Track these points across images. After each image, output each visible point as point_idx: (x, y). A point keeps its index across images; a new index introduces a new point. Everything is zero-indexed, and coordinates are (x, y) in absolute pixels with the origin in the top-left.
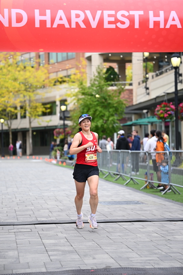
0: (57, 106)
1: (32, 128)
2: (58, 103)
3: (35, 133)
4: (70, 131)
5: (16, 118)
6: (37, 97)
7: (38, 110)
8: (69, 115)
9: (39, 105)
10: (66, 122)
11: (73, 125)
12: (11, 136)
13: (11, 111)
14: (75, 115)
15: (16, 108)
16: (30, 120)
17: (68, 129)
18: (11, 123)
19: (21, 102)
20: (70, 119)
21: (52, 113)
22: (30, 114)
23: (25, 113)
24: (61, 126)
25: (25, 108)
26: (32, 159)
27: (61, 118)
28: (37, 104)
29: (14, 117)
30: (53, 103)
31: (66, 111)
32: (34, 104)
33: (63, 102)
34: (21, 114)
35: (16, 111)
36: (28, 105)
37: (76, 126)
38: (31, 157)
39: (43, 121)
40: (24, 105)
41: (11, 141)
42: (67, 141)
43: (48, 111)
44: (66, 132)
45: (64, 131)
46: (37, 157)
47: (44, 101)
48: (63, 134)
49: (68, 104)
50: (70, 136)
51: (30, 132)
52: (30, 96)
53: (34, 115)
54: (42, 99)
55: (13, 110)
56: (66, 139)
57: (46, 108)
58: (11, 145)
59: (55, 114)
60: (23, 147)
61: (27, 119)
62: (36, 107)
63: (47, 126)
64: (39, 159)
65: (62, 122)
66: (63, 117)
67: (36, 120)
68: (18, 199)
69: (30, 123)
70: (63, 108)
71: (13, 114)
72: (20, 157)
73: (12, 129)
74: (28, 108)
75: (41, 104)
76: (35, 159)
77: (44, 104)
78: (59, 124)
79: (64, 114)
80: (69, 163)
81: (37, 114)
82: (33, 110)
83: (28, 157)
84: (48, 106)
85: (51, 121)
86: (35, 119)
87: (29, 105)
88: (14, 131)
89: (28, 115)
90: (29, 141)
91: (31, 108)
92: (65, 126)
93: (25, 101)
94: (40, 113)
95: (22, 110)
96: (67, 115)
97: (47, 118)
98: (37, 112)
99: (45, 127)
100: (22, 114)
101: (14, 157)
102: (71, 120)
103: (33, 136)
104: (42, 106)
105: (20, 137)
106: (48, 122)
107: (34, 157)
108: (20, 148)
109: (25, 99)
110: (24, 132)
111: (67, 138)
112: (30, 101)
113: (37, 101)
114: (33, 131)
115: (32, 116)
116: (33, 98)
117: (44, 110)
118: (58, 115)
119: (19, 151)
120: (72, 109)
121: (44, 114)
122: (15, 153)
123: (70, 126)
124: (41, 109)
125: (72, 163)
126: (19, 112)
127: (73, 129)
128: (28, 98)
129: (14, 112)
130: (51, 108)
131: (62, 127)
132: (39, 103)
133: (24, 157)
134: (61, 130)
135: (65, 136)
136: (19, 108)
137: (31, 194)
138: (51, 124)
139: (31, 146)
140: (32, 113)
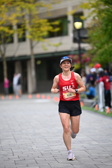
0: (69, 22)
1: (36, 55)
2: (70, 18)
3: (39, 62)
4: (88, 58)
5: (12, 41)
6: (41, 10)
7: (42, 29)
8: (86, 36)
9: (43, 21)
10: (83, 45)
11: (93, 49)
12: (5, 68)
13: (4, 32)
14: (95, 34)
15: (11, 27)
16: (31, 44)
17: (85, 56)
18: (5, 49)
19: (17, 18)
20: (88, 40)
21: (62, 33)
22: (31, 35)
23: (24, 34)
24: (75, 51)
25: (24, 27)
26: (36, 98)
27: (75, 40)
28: (42, 21)
29: (9, 40)
30: (64, 19)
31: (82, 29)
32: (36, 21)
33: (78, 16)
34: (18, 35)
35: (11, 32)
36: (27, 22)
37: (97, 50)
38: (34, 96)
39: (49, 45)
40: (23, 22)
41: (5, 73)
42: (85, 72)
43: (57, 30)
44: (83, 59)
45: (80, 58)
46: (43, 95)
47: (50, 16)
48: (79, 63)
49: (85, 19)
50: (88, 64)
51: (33, 61)
52: (30, 10)
53: (37, 36)
54: (47, 12)
55: (6, 30)
56: (83, 70)
57: (54, 27)
58: (6, 80)
59: (66, 34)
60: (23, 83)
61: (27, 43)
62: (40, 25)
63: (56, 52)
64: (46, 98)
65: (76, 45)
66: (78, 38)
67: (40, 44)
68: (16, 156)
69: (32, 48)
70: (78, 25)
71: (7, 35)
72: (20, 96)
73: (7, 58)
74: (28, 27)
75: (46, 21)
76: (40, 98)
77: (50, 20)
78: (72, 48)
79: (79, 34)
80: (88, 103)
81: (41, 34)
82: (35, 29)
83: (30, 96)
84: (57, 23)
85: (61, 44)
86: (38, 42)
87: (30, 23)
88: (9, 59)
89: (28, 36)
90: (32, 74)
91: (32, 27)
92: (81, 51)
93: (23, 17)
94: (45, 34)
95: (19, 30)
96: (83, 35)
97: (56, 41)
98: (42, 32)
99: (53, 53)
100: (21, 36)
101: (10, 97)
102: (89, 43)
103: (37, 67)
104: (48, 24)
105: (18, 68)
106: (57, 46)
107: (38, 95)
108: (19, 83)
109: (24, 13)
110: (24, 61)
111: (84, 68)
112: (31, 17)
113: (40, 15)
114: (36, 60)
115: (34, 38)
116: (35, 12)
117: (51, 28)
118: (71, 35)
119: (17, 88)
120: (90, 26)
121: (51, 35)
122: (11, 91)
123: (89, 51)
124: (46, 28)
125: (92, 103)
126: (16, 33)
127: (93, 54)
128: (27, 12)
129: (8, 33)
130: (60, 26)
131: (77, 52)
132: (44, 19)
133: (25, 96)
134: (76, 57)
135: (81, 64)
136: (15, 27)
137: (34, 148)
138: (61, 48)
139: (34, 80)
140: (34, 34)
